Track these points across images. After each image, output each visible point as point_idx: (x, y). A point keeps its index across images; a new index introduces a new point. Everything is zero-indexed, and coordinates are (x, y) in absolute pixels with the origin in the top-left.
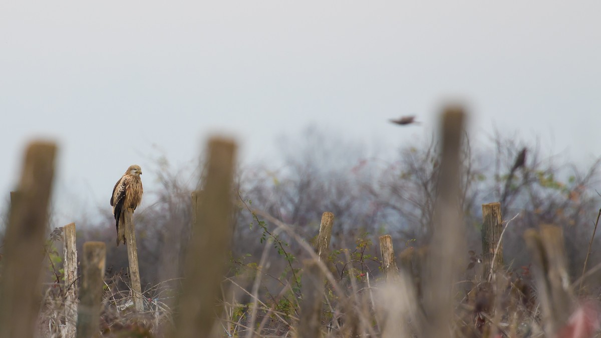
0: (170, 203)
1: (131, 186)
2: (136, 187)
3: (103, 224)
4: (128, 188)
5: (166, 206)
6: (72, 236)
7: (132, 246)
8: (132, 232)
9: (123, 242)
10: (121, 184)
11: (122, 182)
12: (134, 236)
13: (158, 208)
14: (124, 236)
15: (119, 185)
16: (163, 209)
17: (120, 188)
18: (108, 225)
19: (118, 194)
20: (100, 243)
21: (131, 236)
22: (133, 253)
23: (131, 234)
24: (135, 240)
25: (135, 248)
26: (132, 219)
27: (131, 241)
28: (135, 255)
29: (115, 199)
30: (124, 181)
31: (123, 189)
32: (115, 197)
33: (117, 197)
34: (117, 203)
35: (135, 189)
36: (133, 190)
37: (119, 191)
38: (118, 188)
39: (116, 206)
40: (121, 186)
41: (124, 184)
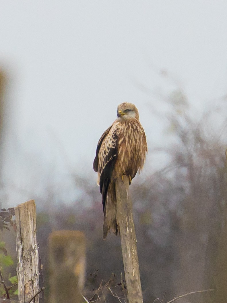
0: (190, 166)
1: (127, 139)
2: (136, 140)
4: (122, 142)
5: (184, 171)
6: (30, 221)
7: (129, 238)
9: (114, 231)
10: (111, 137)
11: (111, 132)
12: (131, 221)
13: (170, 176)
14: (115, 221)
15: (107, 137)
17: (109, 143)
19: (105, 153)
20: (77, 234)
21: (127, 222)
22: (131, 249)
23: (127, 218)
24: (134, 228)
25: (134, 242)
26: (127, 194)
27: (127, 230)
28: (133, 253)
29: (100, 160)
30: (115, 131)
31: (114, 144)
32: (100, 158)
33: (103, 157)
34: (105, 166)
35: (134, 144)
36: (130, 147)
37: (107, 148)
38: (106, 142)
39: (102, 172)
40: (111, 139)
41: (114, 136)
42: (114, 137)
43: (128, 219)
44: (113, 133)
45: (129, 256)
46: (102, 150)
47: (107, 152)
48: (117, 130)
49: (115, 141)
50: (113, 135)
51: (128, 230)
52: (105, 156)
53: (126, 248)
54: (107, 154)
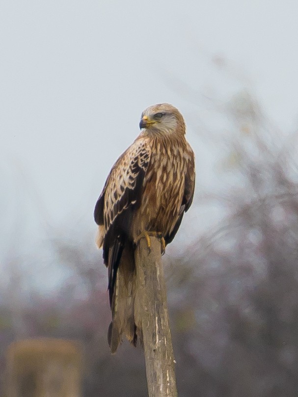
3: (68, 290)
4: (150, 181)
7: (161, 355)
8: (158, 310)
9: (129, 338)
10: (127, 168)
11: (129, 160)
12: (165, 322)
15: (121, 167)
16: (241, 248)
18: (82, 293)
19: (116, 195)
21: (157, 325)
22: (165, 376)
23: (157, 318)
24: (170, 336)
25: (170, 363)
26: (158, 273)
27: (156, 341)
28: (169, 384)
29: (107, 206)
30: (136, 158)
31: (133, 182)
32: (107, 203)
33: (113, 202)
34: (114, 219)
35: (170, 184)
36: (162, 189)
37: (119, 187)
38: (119, 177)
39: (108, 229)
40: (128, 173)
41: (134, 166)
42: (133, 169)
43: (159, 320)
44: (132, 163)
45: (161, 389)
46: (111, 190)
47: (120, 196)
48: (139, 157)
49: (135, 176)
50: (132, 165)
51: (159, 340)
52: (116, 202)
53: (155, 374)
54: (119, 199)
